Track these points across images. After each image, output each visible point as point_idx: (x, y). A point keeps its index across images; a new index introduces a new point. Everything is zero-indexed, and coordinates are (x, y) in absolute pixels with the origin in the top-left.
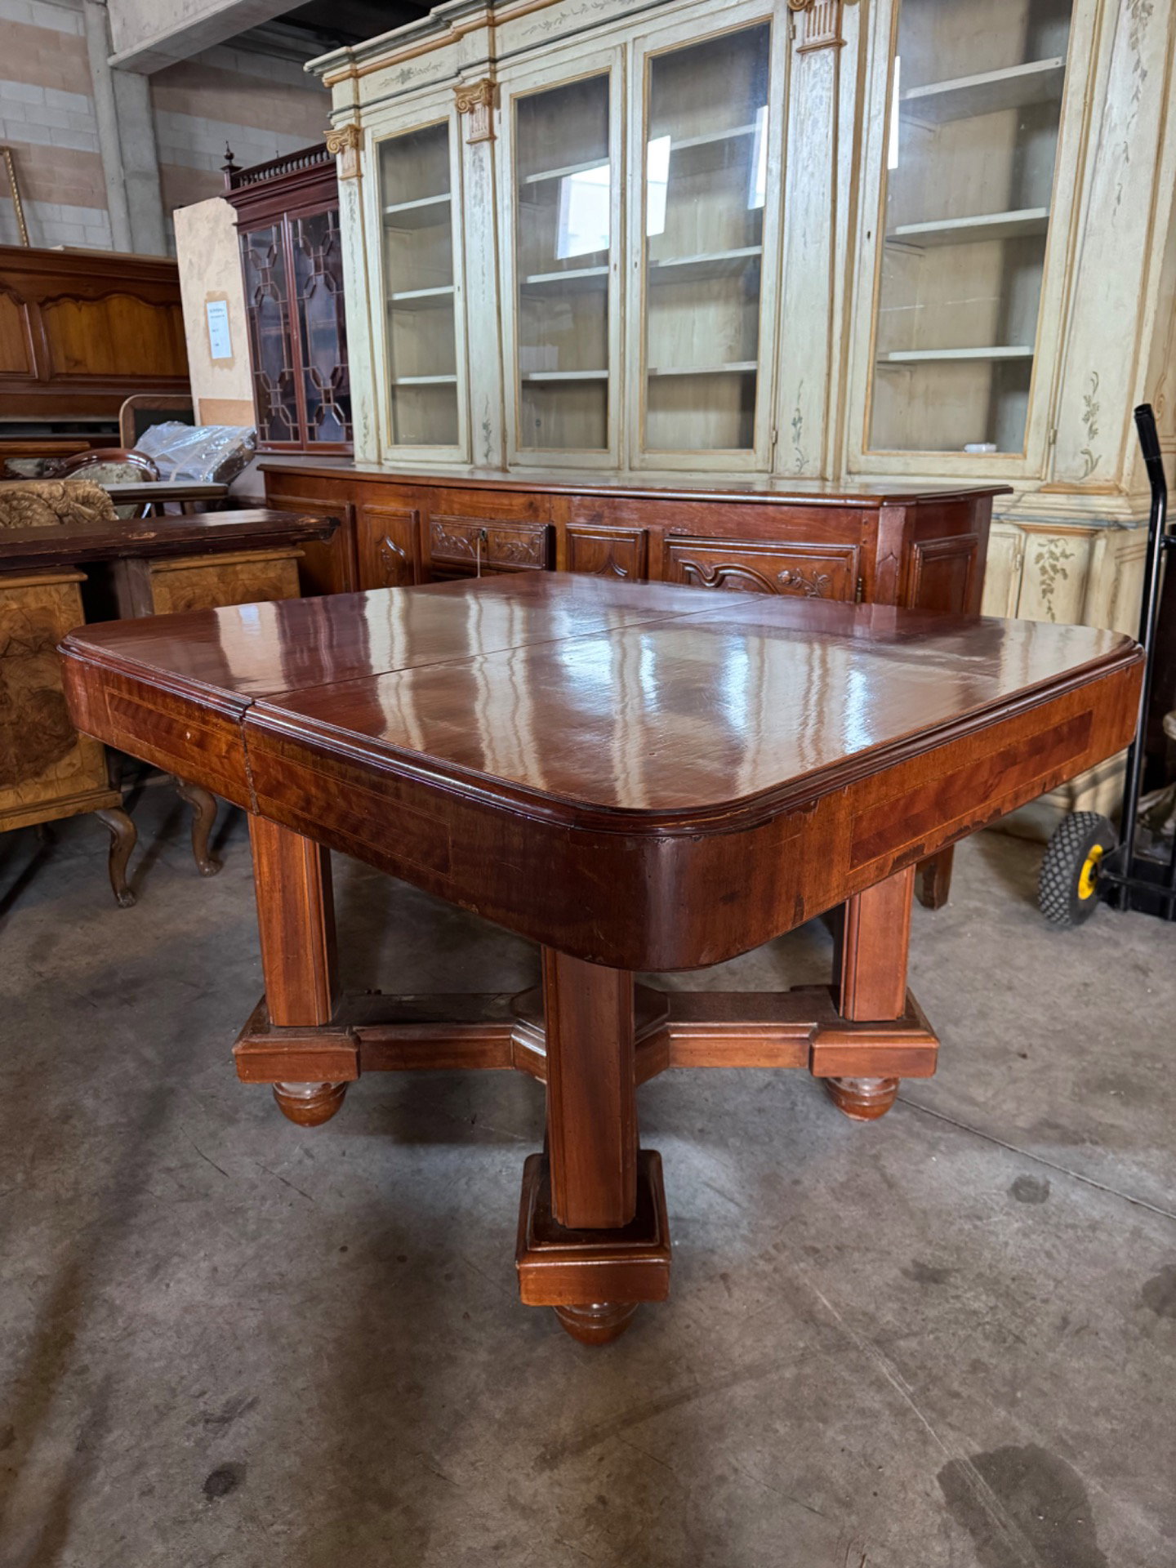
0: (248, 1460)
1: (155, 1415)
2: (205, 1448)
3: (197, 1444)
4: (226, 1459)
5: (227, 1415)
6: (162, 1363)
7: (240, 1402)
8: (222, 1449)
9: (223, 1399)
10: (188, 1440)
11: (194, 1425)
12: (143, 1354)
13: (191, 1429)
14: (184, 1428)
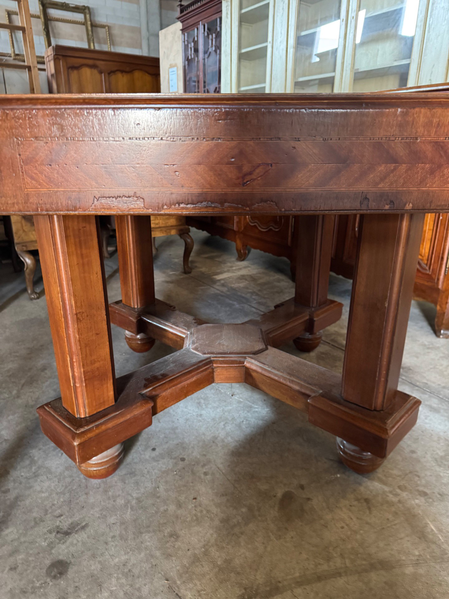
0: (72, 561)
1: (32, 523)
2: (52, 548)
3: (48, 545)
4: (61, 557)
5: (69, 531)
6: (46, 495)
7: (78, 524)
8: (60, 551)
9: (70, 521)
10: (45, 542)
11: (51, 533)
12: (38, 488)
13: (49, 535)
14: (45, 534)
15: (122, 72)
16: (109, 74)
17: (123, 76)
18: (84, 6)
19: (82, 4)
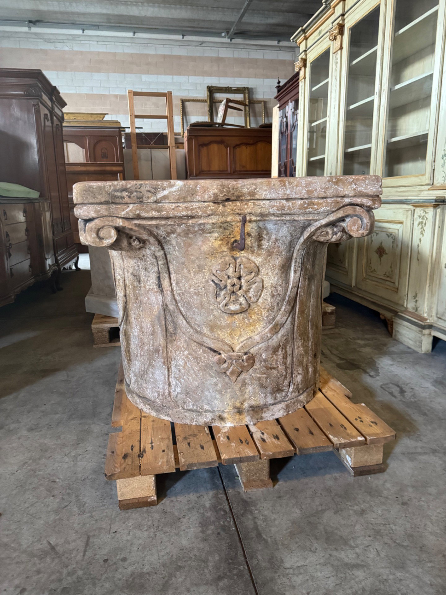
15: (247, 144)
16: (234, 147)
17: (247, 148)
18: (244, 88)
19: (243, 86)
